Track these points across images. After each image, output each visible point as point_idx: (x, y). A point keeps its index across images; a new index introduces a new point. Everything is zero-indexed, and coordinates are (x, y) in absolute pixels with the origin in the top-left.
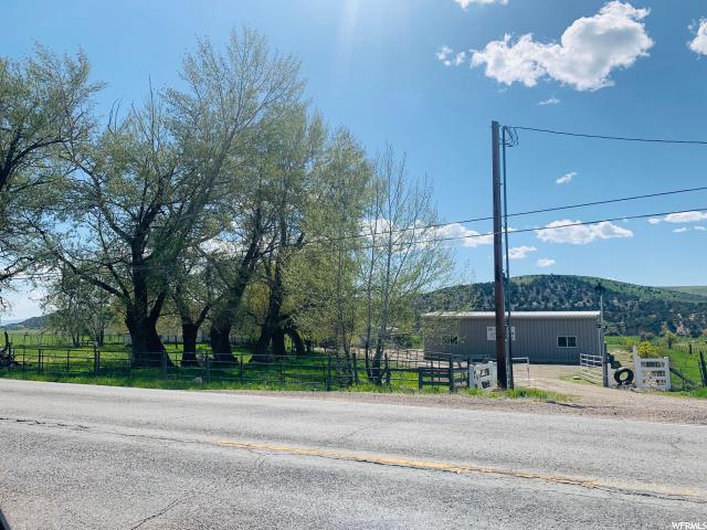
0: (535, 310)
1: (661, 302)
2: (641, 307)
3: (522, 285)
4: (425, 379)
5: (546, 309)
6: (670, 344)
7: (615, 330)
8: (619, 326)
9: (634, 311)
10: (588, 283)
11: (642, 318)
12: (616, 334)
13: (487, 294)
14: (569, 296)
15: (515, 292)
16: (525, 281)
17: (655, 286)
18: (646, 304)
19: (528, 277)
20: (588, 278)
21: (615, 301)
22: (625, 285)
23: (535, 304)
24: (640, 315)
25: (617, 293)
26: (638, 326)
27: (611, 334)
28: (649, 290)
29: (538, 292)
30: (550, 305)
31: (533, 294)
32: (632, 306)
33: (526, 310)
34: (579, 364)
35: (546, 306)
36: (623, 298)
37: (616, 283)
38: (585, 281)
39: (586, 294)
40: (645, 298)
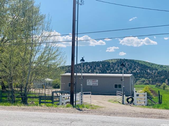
0: (116, 73)
1: (166, 71)
2: (158, 73)
3: (112, 63)
4: (42, 101)
5: (121, 73)
6: (164, 88)
7: (148, 82)
8: (149, 81)
9: (156, 74)
10: (138, 63)
11: (158, 77)
12: (148, 84)
13: (98, 66)
14: (130, 68)
15: (109, 66)
16: (114, 61)
17: (164, 65)
18: (160, 72)
19: (114, 59)
20: (138, 61)
21: (149, 70)
22: (153, 64)
23: (117, 71)
24: (157, 76)
25: (149, 67)
26: (156, 81)
27: (146, 84)
28: (162, 66)
29: (118, 66)
30: (123, 71)
31: (116, 67)
32: (155, 73)
33: (113, 73)
34: (116, 95)
35: (121, 72)
36: (152, 69)
37: (149, 63)
38: (137, 62)
39: (137, 67)
40: (160, 70)
